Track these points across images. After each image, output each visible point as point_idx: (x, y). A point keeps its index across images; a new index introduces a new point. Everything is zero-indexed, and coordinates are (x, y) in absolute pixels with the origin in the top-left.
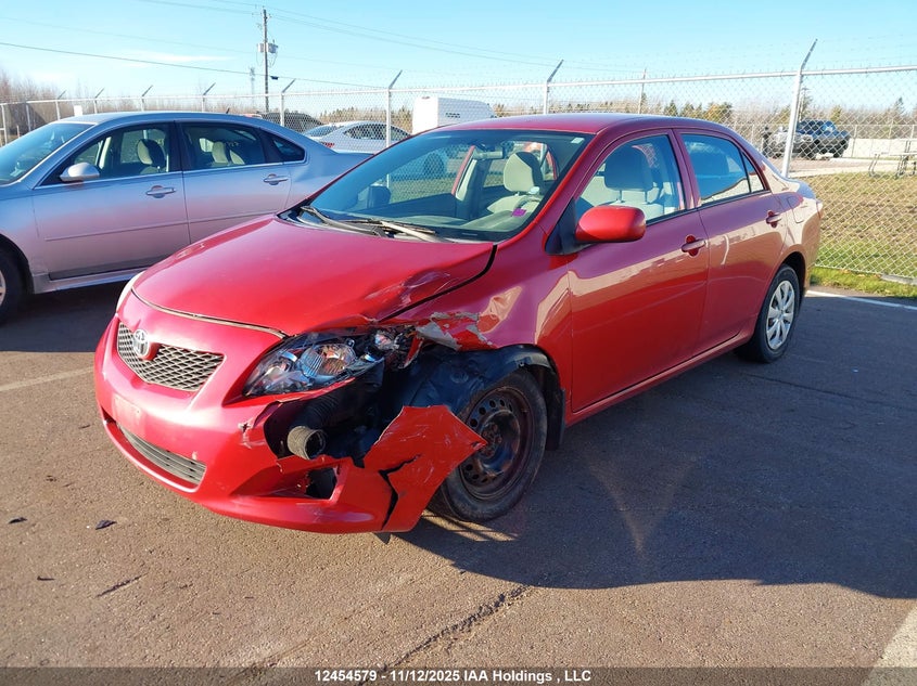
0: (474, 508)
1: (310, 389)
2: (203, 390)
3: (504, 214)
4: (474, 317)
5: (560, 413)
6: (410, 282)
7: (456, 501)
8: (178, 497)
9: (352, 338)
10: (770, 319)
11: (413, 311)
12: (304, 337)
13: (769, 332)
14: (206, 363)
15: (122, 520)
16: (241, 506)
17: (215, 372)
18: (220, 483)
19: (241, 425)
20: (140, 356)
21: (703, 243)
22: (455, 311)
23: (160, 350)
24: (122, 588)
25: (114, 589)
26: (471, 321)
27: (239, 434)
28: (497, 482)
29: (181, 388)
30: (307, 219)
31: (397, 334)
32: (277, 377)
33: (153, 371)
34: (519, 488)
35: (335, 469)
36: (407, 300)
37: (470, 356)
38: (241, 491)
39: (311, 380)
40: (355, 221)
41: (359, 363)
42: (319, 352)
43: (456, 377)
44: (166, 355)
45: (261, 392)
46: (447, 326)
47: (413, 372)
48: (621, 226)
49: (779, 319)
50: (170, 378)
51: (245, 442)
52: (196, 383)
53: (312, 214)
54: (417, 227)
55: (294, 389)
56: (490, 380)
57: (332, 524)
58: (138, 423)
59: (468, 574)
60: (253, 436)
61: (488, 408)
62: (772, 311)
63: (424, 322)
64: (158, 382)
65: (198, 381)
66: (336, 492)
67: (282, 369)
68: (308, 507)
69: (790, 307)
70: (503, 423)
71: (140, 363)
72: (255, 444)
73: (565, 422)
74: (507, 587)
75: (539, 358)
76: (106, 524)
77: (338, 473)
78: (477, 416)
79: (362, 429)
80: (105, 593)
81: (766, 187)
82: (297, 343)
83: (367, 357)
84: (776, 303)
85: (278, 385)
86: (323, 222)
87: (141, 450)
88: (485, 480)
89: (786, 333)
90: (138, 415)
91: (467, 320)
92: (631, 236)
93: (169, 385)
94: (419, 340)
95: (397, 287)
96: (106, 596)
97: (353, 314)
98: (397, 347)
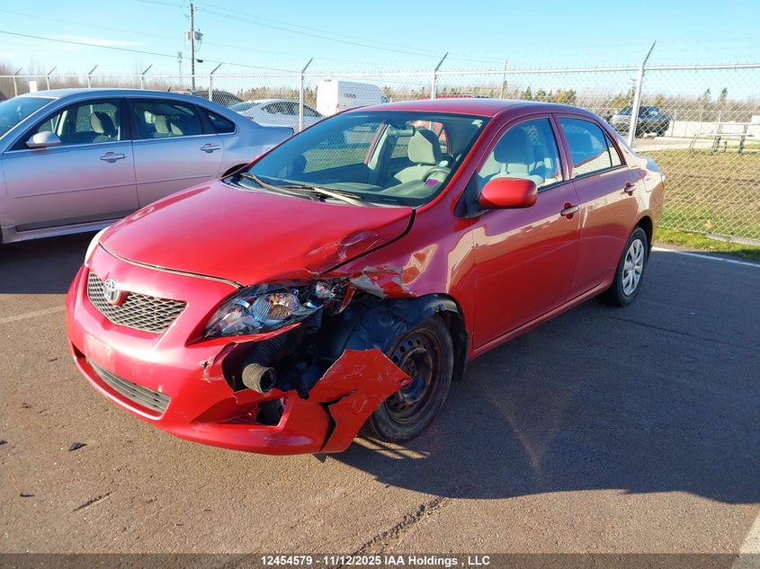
0: (395, 431)
1: (261, 331)
2: (167, 333)
3: (415, 183)
4: (398, 271)
5: (464, 351)
6: (345, 241)
7: (380, 425)
8: (139, 421)
9: (296, 288)
10: (626, 271)
11: (348, 266)
12: (255, 287)
13: (624, 282)
14: (170, 309)
15: (91, 442)
16: (201, 432)
17: (179, 317)
18: (183, 413)
19: (202, 363)
20: (110, 302)
21: (577, 208)
22: (382, 266)
23: (129, 297)
24: (95, 503)
25: (88, 504)
26: (396, 274)
27: (201, 370)
28: (413, 408)
29: (148, 330)
30: (247, 184)
31: (334, 284)
32: (232, 321)
33: (122, 315)
34: (431, 413)
35: (282, 400)
36: (343, 257)
37: (396, 303)
38: (201, 419)
39: (262, 324)
40: (290, 187)
41: (301, 309)
42: (268, 300)
43: (384, 320)
44: (134, 301)
45: (219, 334)
46: (376, 278)
47: (347, 317)
48: (517, 195)
49: (632, 270)
50: (137, 321)
51: (206, 377)
52: (161, 326)
53: (251, 179)
54: (344, 193)
55: (246, 331)
56: (412, 324)
57: (278, 447)
58: (109, 360)
59: (392, 488)
60: (213, 372)
61: (407, 347)
62: (627, 264)
63: (358, 275)
64: (126, 325)
65: (163, 323)
66: (283, 420)
67: (237, 315)
68: (259, 433)
69: (640, 261)
70: (418, 360)
71: (110, 307)
72: (214, 379)
73: (468, 358)
74: (426, 498)
75: (449, 305)
76: (77, 447)
77: (285, 403)
78: (398, 354)
79: (303, 365)
80: (80, 508)
81: (624, 163)
82: (250, 293)
83: (309, 304)
84: (630, 257)
85: (232, 328)
86: (261, 186)
87: (109, 382)
88: (403, 408)
89: (637, 282)
90: (109, 353)
91: (393, 273)
92: (525, 203)
93: (136, 327)
94: (352, 290)
95: (336, 244)
96: (81, 510)
97: (298, 268)
98: (334, 295)
